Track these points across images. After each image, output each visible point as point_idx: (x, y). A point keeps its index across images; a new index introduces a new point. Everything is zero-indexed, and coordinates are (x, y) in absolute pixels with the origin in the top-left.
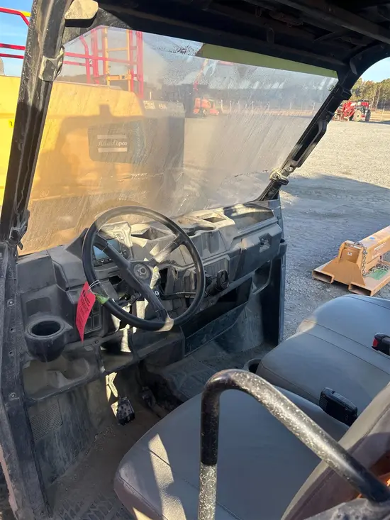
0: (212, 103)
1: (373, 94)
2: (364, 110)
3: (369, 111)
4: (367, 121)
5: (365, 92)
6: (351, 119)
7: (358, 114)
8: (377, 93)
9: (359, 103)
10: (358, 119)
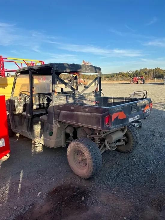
0: (84, 80)
1: (152, 73)
2: (142, 80)
3: (144, 80)
4: (144, 83)
5: (149, 73)
6: (137, 83)
7: (140, 81)
8: (154, 73)
9: (140, 77)
10: (140, 83)
